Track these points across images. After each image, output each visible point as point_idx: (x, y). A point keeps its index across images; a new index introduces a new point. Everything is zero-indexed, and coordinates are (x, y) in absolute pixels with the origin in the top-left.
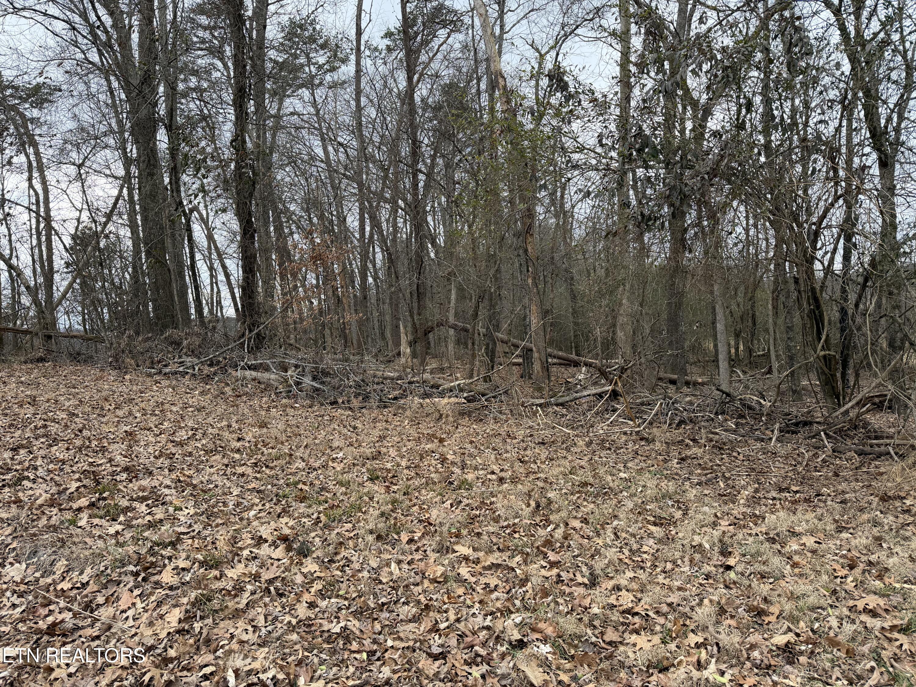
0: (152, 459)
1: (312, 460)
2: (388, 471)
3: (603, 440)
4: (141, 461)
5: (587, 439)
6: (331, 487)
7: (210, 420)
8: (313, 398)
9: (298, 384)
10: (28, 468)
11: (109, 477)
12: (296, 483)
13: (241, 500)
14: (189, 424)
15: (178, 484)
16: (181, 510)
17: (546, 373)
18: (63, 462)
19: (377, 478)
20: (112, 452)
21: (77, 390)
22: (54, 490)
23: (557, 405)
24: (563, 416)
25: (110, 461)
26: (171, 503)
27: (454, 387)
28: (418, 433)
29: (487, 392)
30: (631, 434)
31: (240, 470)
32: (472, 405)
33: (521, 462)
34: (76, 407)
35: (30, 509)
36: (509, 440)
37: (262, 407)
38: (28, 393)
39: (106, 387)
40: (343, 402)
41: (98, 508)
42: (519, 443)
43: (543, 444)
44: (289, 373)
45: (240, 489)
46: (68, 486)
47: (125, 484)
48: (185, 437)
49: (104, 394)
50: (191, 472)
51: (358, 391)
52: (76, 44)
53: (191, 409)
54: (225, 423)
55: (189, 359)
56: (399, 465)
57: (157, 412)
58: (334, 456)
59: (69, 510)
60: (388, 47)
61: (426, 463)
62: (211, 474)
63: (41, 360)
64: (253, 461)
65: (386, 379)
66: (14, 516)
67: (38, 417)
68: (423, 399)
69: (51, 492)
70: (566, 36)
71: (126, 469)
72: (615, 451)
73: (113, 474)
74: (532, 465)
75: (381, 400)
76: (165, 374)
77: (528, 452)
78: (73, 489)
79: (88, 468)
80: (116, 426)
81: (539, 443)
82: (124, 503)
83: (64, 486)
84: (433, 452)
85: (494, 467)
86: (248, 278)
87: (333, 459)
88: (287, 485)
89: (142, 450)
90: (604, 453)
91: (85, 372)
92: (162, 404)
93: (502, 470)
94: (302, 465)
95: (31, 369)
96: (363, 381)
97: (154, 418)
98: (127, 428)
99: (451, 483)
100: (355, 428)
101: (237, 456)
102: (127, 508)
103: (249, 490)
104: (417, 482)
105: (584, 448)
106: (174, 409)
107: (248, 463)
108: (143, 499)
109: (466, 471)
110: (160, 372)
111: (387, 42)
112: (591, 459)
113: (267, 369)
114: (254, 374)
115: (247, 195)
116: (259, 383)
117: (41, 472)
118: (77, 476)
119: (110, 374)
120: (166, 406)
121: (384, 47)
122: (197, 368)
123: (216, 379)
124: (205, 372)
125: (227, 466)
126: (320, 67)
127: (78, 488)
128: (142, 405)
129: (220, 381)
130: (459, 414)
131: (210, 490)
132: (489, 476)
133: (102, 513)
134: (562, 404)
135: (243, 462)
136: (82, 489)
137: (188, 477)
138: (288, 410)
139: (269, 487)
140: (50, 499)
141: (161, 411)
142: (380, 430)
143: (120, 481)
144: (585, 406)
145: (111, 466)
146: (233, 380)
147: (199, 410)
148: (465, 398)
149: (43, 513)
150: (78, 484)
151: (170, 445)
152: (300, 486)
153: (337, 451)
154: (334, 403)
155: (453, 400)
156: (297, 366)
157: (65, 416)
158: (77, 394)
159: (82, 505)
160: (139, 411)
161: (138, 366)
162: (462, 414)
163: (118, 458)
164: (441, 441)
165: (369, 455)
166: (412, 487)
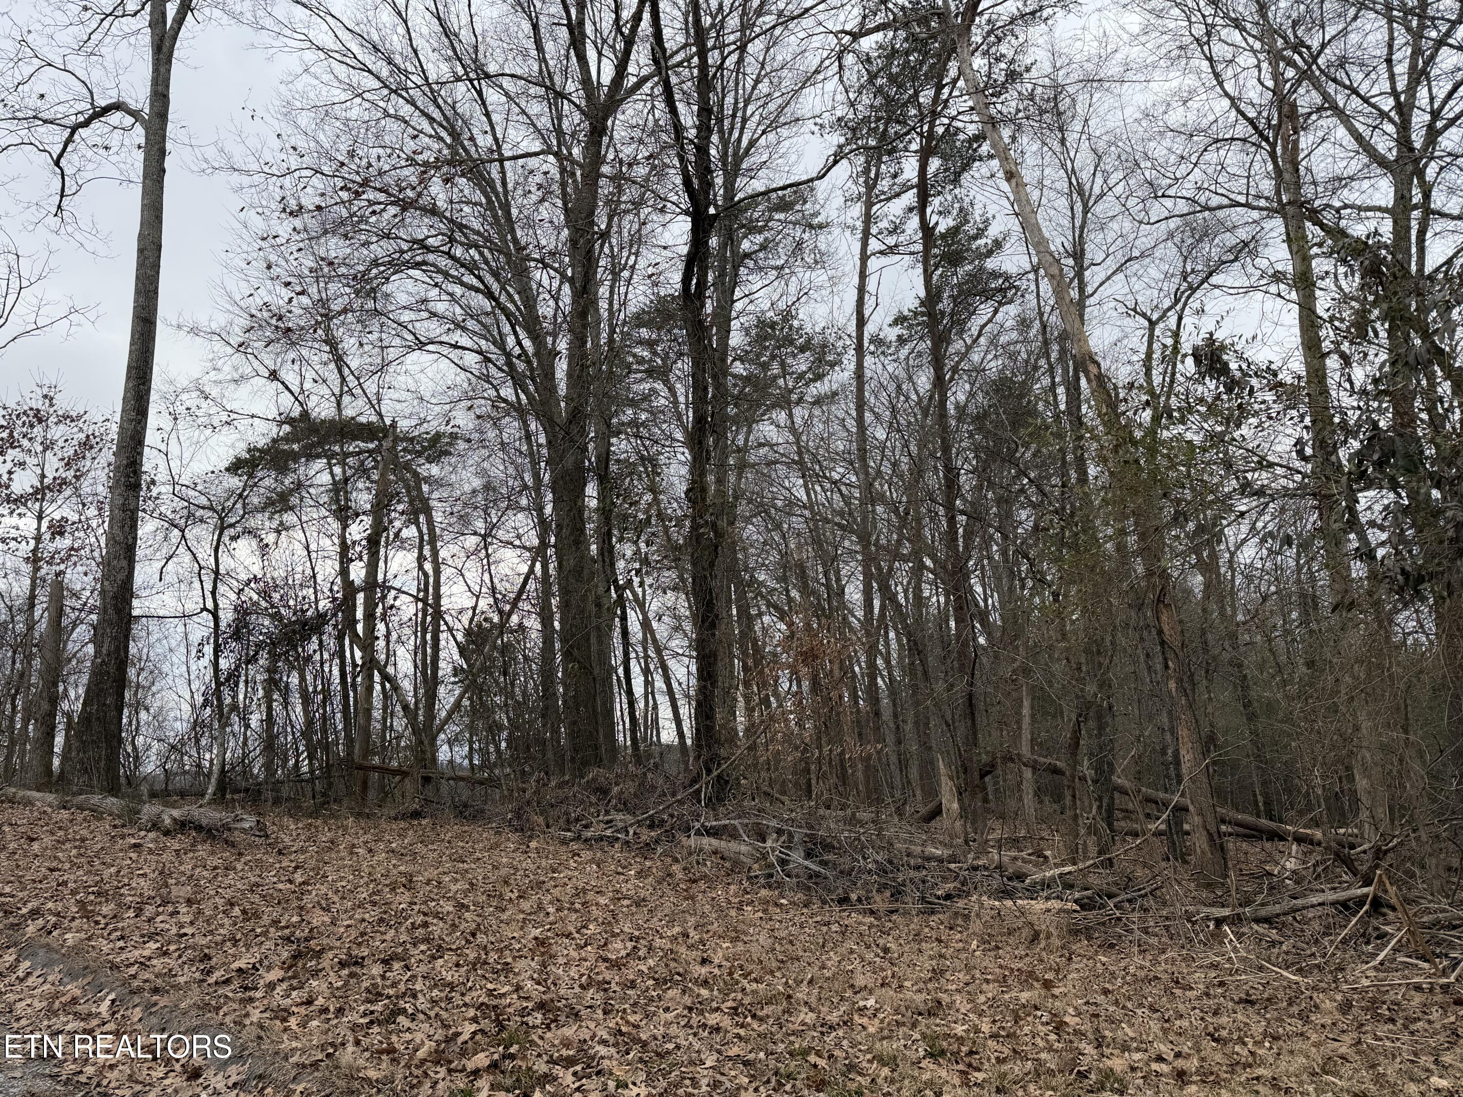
0: (577, 990)
1: (825, 1009)
2: (960, 1040)
3: (1373, 1001)
4: (562, 992)
5: (1339, 997)
6: (864, 1064)
7: (655, 923)
8: (809, 888)
9: (783, 862)
10: (404, 994)
11: (518, 1019)
12: (805, 1053)
13: (719, 1077)
14: (626, 929)
15: (620, 1038)
16: (627, 1086)
17: (1218, 854)
18: (452, 986)
19: (942, 1053)
20: (518, 974)
21: (466, 866)
22: (440, 1034)
23: (1257, 921)
24: (1273, 944)
25: (517, 990)
26: (611, 1074)
27: (1053, 878)
28: (1001, 967)
29: (1114, 889)
30: (1431, 990)
31: (713, 1019)
32: (1091, 914)
33: (1215, 1040)
34: (466, 893)
35: (408, 1066)
36: (1178, 992)
37: (729, 902)
38: (402, 868)
39: (504, 860)
40: (859, 900)
41: (502, 1072)
42: (1198, 998)
43: (1252, 1003)
44: (769, 843)
45: (715, 1056)
46: (460, 1029)
47: (540, 1031)
48: (623, 953)
49: (504, 871)
50: (638, 1017)
51: (883, 881)
52: (487, 378)
53: (626, 902)
54: (677, 930)
55: (620, 816)
56: (977, 1031)
57: (577, 906)
58: (861, 1003)
59: (461, 1071)
60: (899, 337)
61: (1027, 1030)
62: (668, 1024)
63: (417, 815)
64: (730, 1004)
65: (928, 859)
66: (386, 1077)
67: (416, 908)
68: (999, 899)
69: (436, 1037)
70: (1193, 289)
71: (541, 1006)
72: (1406, 1027)
73: (523, 1012)
74: (1237, 1048)
75: (923, 899)
76: (586, 840)
77: (1224, 1020)
78: (466, 1036)
79: (486, 1000)
80: (522, 928)
81: (1241, 1001)
82: (541, 1067)
83: (453, 1030)
84: (1037, 1008)
85: (1162, 1047)
86: (705, 687)
87: (860, 1009)
88: (791, 1054)
89: (560, 971)
90: (1383, 1029)
91: (475, 835)
92: (584, 891)
93: (1178, 1055)
94: (810, 1018)
95: (404, 829)
96: (890, 862)
97: (574, 916)
98: (537, 932)
99: (1083, 1075)
100: (886, 950)
101: (705, 992)
102: (546, 1075)
103: (730, 1058)
104: (1017, 1068)
105: (1338, 1016)
106: (603, 901)
107: (723, 1006)
108: (569, 1062)
109: (1107, 1051)
110: (579, 838)
111: (897, 330)
112: (1359, 1042)
113: (734, 835)
114: (715, 842)
115: (706, 565)
116: (722, 858)
117: (422, 1002)
118: (471, 1013)
119: (509, 839)
120: (590, 896)
121: (894, 339)
122: (631, 832)
123: (660, 850)
124: (644, 838)
125: (690, 1009)
126: (801, 376)
127: (474, 1033)
128: (556, 892)
129: (665, 854)
130: (1070, 932)
131: (668, 1052)
132: (1155, 1066)
133: (509, 1082)
134: (1267, 920)
135: (714, 1005)
136: (478, 1037)
137: (634, 1026)
138: (772, 909)
139: (762, 1055)
140: (436, 1051)
141: (583, 904)
142: (931, 958)
143: (534, 1027)
144: (1316, 925)
145: (519, 998)
146: (685, 852)
147: (638, 905)
148: (1076, 901)
149: (426, 1074)
150: (474, 1027)
151: (602, 966)
152: (812, 1058)
153: (864, 993)
154: (844, 901)
155: (1055, 904)
156: (779, 832)
157: (451, 909)
158: (466, 871)
159: (480, 1066)
160: (551, 903)
161: (548, 827)
162: (1075, 932)
163: (529, 984)
164: (1048, 985)
165: (922, 1007)
166: (1010, 1077)
